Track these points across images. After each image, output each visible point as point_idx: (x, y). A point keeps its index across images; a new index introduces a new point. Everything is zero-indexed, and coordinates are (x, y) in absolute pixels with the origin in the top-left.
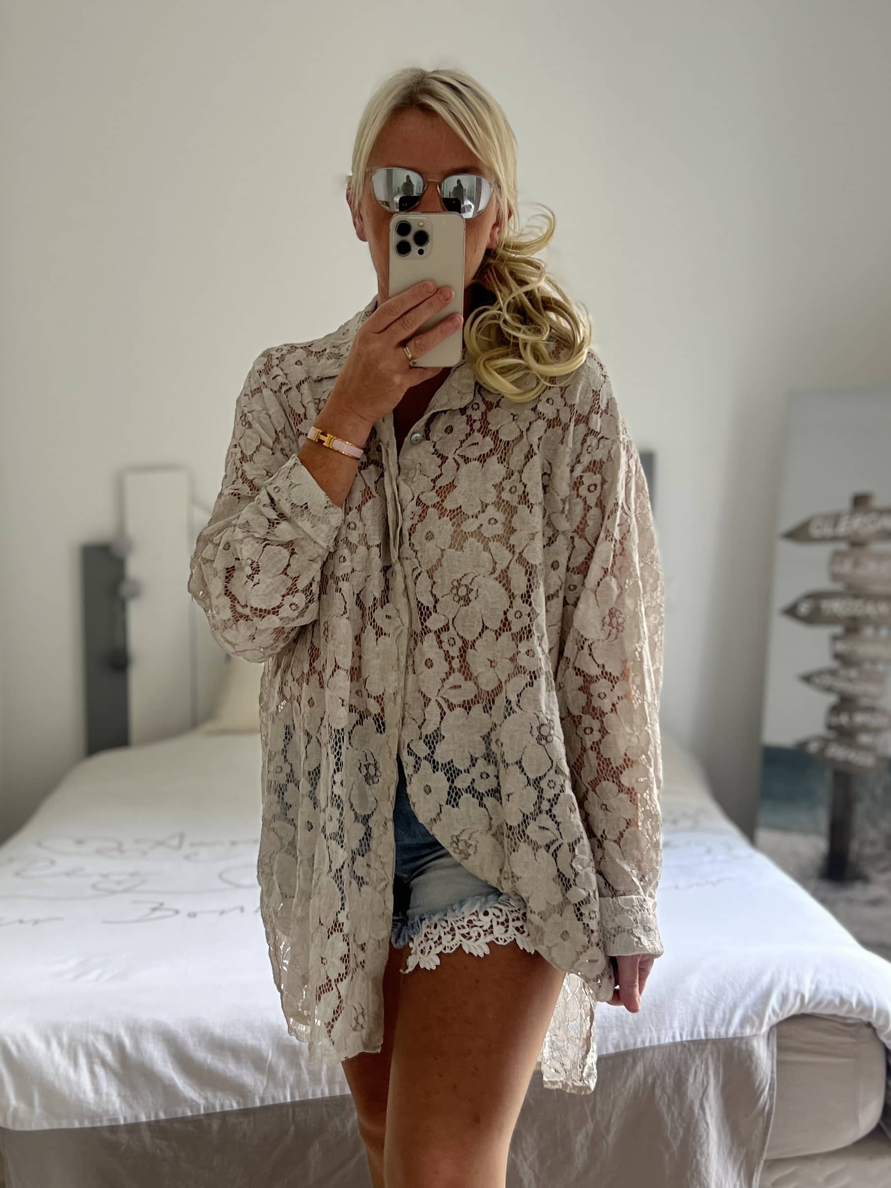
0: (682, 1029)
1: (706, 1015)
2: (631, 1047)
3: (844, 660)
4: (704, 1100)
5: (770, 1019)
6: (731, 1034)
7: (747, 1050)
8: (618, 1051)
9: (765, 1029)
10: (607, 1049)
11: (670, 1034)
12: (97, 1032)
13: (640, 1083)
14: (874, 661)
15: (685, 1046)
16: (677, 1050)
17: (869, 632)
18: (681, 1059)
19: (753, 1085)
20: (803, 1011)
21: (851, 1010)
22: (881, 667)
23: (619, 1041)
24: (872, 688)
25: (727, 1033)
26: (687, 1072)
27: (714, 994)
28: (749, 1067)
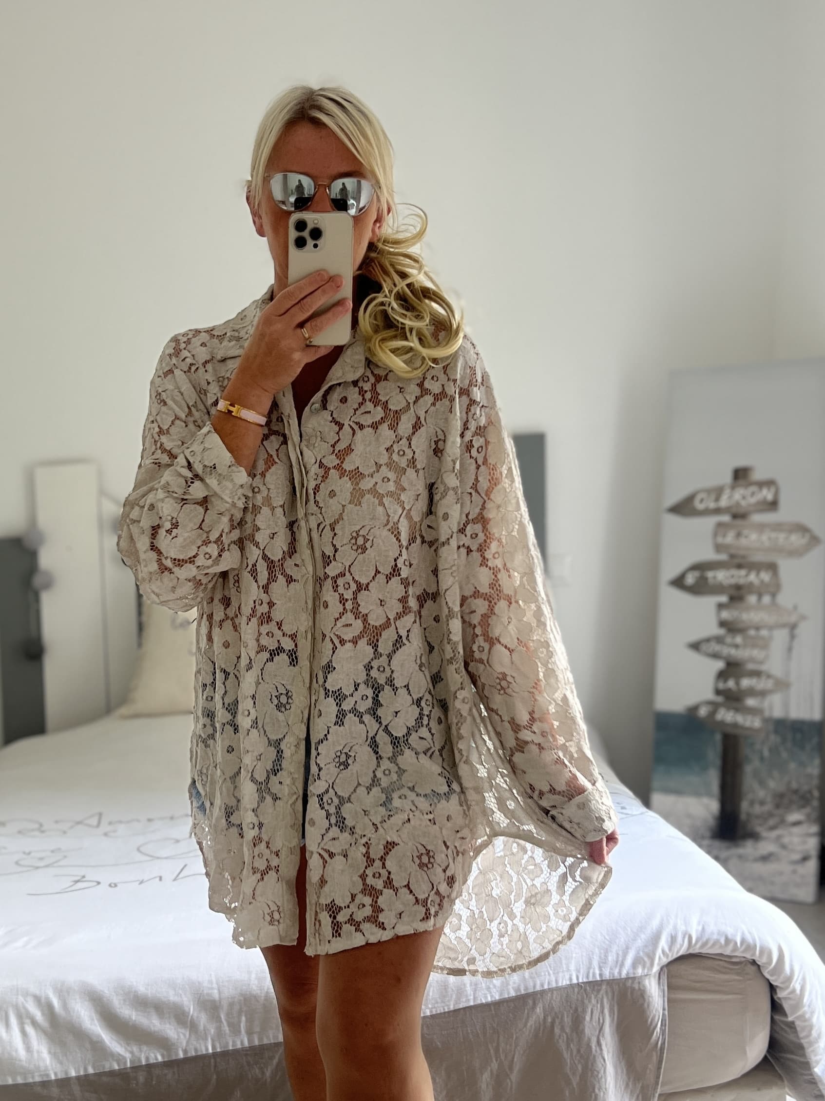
0: (578, 971)
1: (600, 957)
2: (531, 990)
3: (729, 626)
4: (601, 1038)
5: (660, 960)
6: (624, 975)
7: (639, 989)
8: (519, 994)
9: (656, 969)
10: (509, 993)
11: (567, 977)
12: (26, 994)
13: (539, 1023)
14: (758, 628)
15: (581, 986)
16: (574, 991)
17: (752, 599)
18: (577, 1000)
19: (647, 1021)
20: (691, 951)
21: (735, 948)
22: (764, 633)
23: (519, 986)
24: (756, 653)
25: (620, 973)
26: (584, 1011)
27: (607, 937)
28: (643, 1004)
